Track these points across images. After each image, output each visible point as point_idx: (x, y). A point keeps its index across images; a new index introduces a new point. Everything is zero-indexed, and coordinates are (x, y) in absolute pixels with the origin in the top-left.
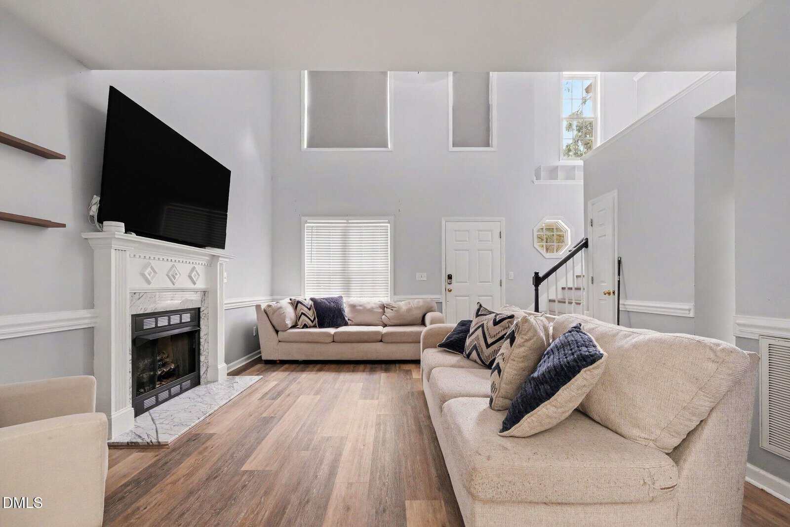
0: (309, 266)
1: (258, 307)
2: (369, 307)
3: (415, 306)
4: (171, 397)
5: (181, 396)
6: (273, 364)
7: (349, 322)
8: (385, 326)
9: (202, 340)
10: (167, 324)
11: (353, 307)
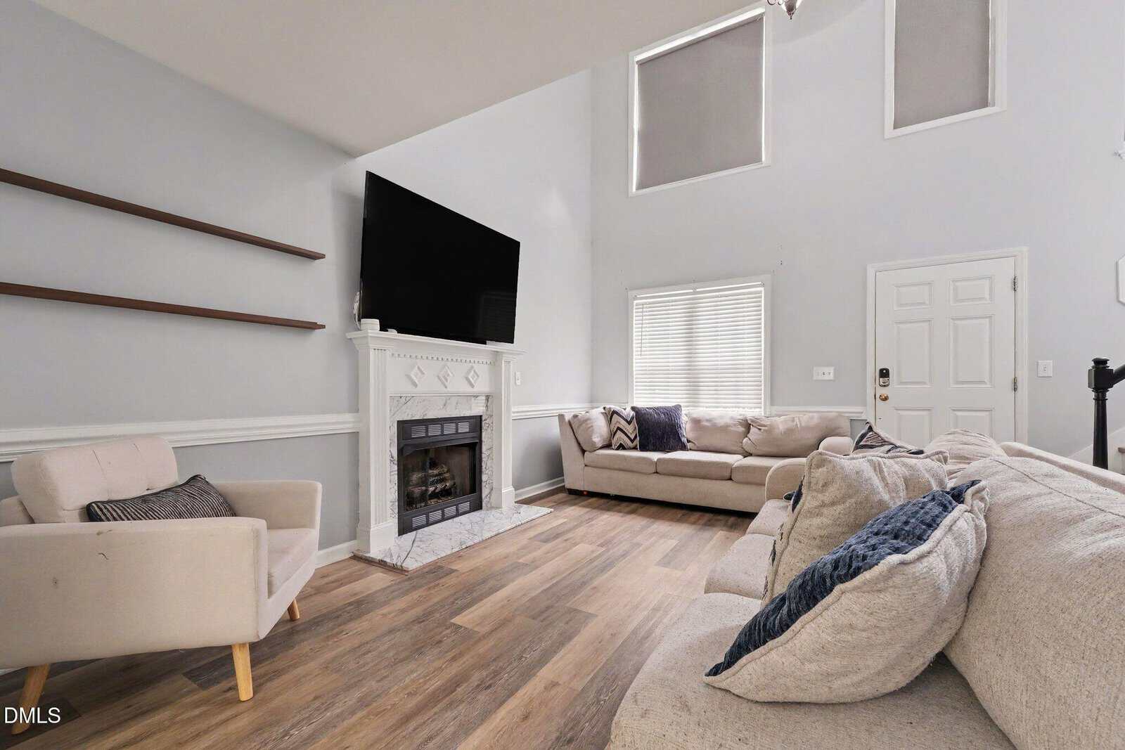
0: (638, 362)
1: (561, 417)
2: (721, 422)
3: (803, 424)
4: (444, 519)
5: (456, 519)
6: (577, 495)
7: (689, 445)
8: (747, 454)
9: (483, 456)
10: (454, 432)
11: (696, 422)
